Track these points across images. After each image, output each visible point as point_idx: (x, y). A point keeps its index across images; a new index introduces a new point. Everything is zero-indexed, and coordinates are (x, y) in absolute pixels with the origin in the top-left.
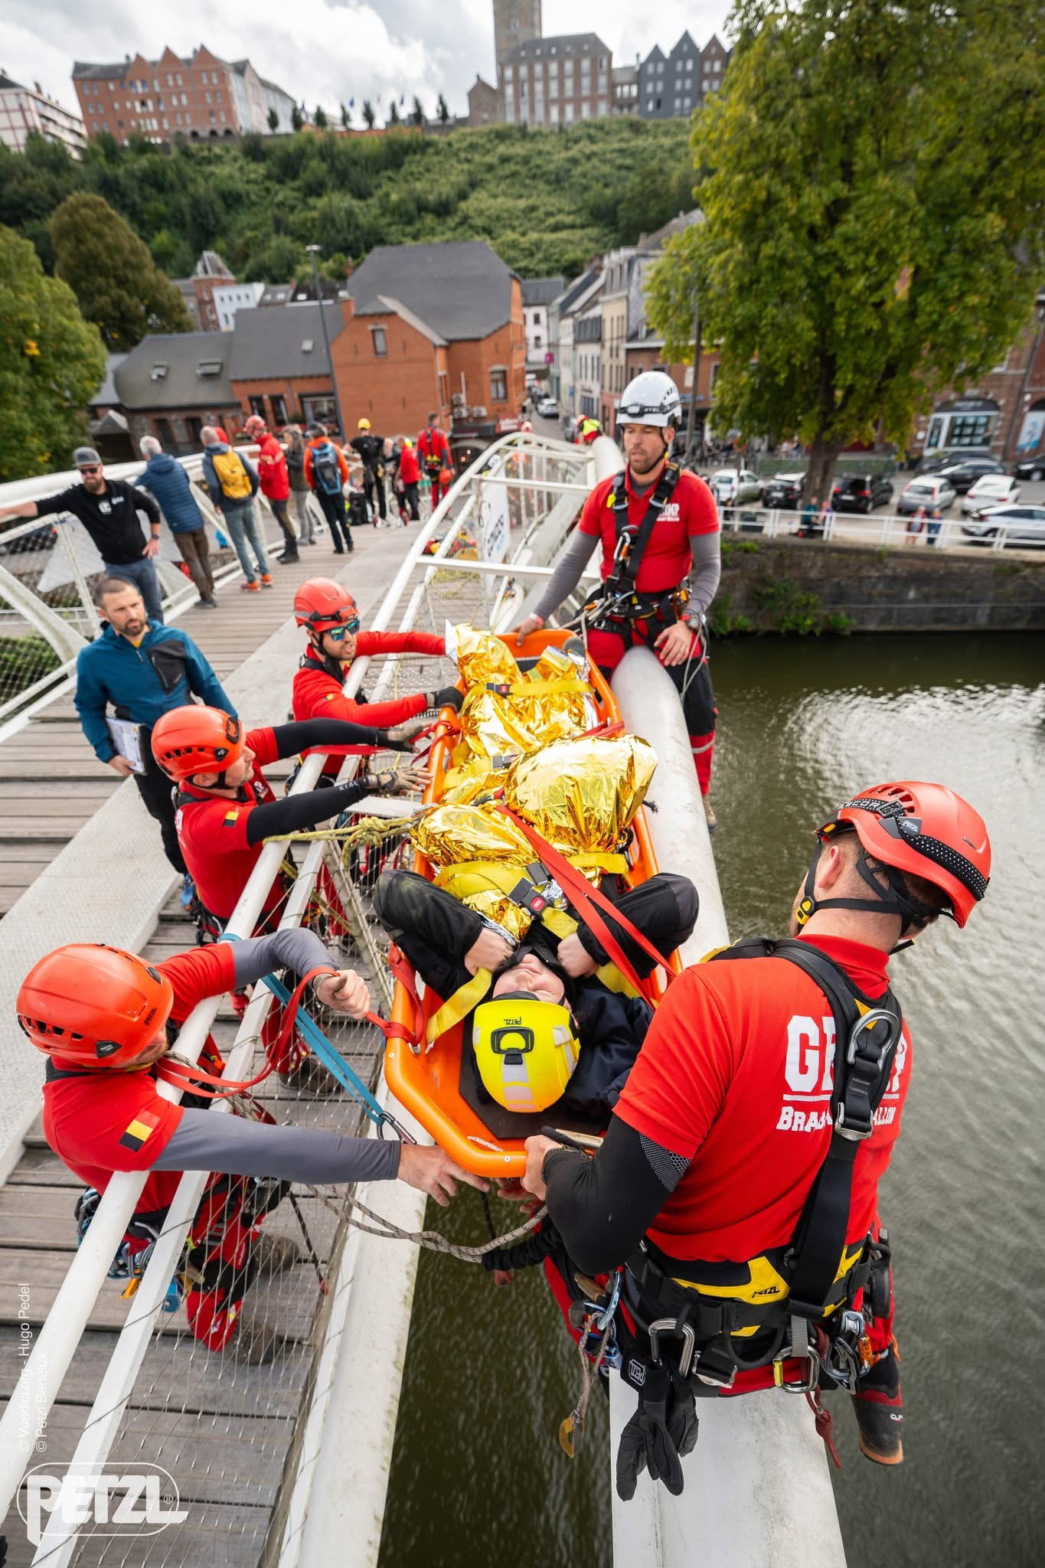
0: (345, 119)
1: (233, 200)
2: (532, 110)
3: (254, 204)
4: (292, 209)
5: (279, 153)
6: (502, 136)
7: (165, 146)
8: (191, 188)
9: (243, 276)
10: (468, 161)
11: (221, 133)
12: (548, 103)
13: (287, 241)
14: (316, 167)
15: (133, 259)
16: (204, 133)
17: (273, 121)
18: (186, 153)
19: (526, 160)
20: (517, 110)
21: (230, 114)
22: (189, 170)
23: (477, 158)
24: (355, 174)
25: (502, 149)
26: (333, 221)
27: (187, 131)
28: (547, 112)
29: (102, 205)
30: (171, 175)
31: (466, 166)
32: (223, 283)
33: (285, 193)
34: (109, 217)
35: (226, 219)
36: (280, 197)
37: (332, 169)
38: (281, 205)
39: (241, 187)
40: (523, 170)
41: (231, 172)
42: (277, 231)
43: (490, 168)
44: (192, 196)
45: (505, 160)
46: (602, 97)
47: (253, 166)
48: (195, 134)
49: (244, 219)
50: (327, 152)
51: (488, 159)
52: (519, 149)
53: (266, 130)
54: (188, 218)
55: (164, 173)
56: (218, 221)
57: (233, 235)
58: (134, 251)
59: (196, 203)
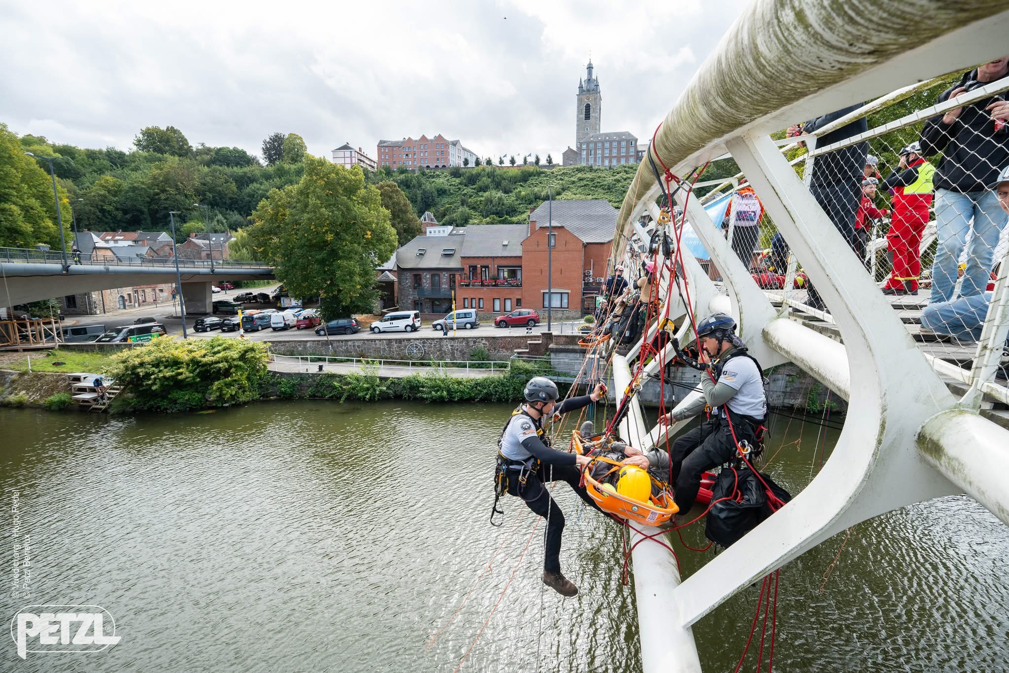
0: (501, 162)
1: (442, 192)
2: (595, 161)
3: (452, 194)
4: (471, 196)
5: (467, 174)
6: (579, 170)
7: (413, 171)
8: (423, 187)
9: (441, 223)
10: (562, 180)
11: (440, 167)
12: (603, 158)
13: (466, 209)
14: (485, 180)
15: (404, 208)
16: (432, 166)
17: (466, 162)
18: (423, 174)
19: (592, 180)
20: (588, 160)
21: (447, 160)
22: (423, 180)
23: (566, 178)
24: (504, 183)
25: (579, 175)
26: (491, 202)
27: (425, 165)
28: (603, 162)
29: (395, 186)
30: (414, 182)
31: (561, 182)
32: (432, 225)
33: (468, 190)
34: (397, 191)
35: (437, 200)
36: (465, 192)
37: (493, 181)
38: (465, 195)
39: (447, 187)
40: (591, 184)
41: (442, 181)
42: (463, 205)
43: (574, 182)
44: (424, 190)
45: (581, 179)
46: (631, 156)
47: (454, 179)
48: (428, 167)
49: (445, 200)
50: (491, 175)
51: (572, 179)
52: (589, 175)
53: (462, 166)
54: (419, 199)
55: (411, 180)
56: (433, 200)
57: (439, 206)
58: (405, 205)
59: (424, 192)
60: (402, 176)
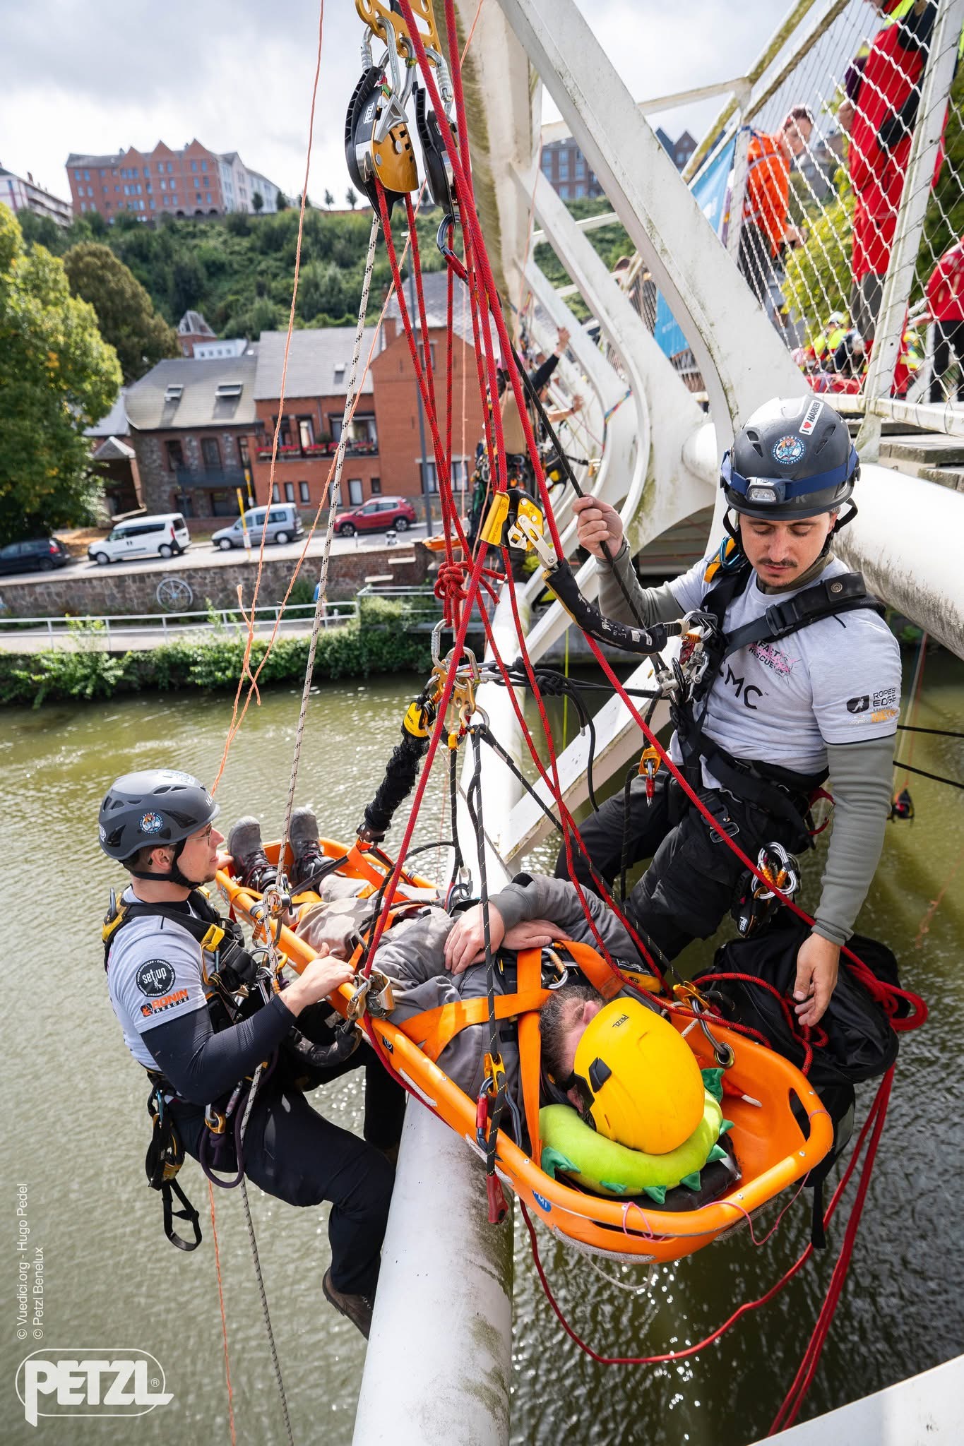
0: (329, 199)
1: (216, 269)
3: (236, 272)
4: (275, 276)
5: (263, 228)
7: (151, 224)
8: (176, 258)
9: (222, 335)
11: (206, 212)
13: (271, 305)
14: (300, 240)
15: (131, 303)
16: (190, 212)
17: (258, 202)
18: (172, 229)
21: (217, 196)
22: (174, 243)
24: (339, 245)
26: (317, 286)
27: (174, 210)
30: (156, 247)
32: (205, 340)
33: (268, 263)
34: (114, 265)
35: (207, 285)
36: (263, 266)
37: (316, 241)
38: (262, 273)
39: (224, 257)
41: (213, 245)
42: (260, 294)
44: (177, 264)
47: (237, 240)
48: (180, 214)
49: (225, 285)
50: (311, 229)
53: (251, 210)
54: (171, 284)
55: (149, 244)
56: (200, 286)
57: (213, 299)
58: (134, 296)
59: (180, 270)
60: (129, 236)
